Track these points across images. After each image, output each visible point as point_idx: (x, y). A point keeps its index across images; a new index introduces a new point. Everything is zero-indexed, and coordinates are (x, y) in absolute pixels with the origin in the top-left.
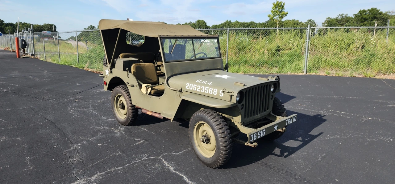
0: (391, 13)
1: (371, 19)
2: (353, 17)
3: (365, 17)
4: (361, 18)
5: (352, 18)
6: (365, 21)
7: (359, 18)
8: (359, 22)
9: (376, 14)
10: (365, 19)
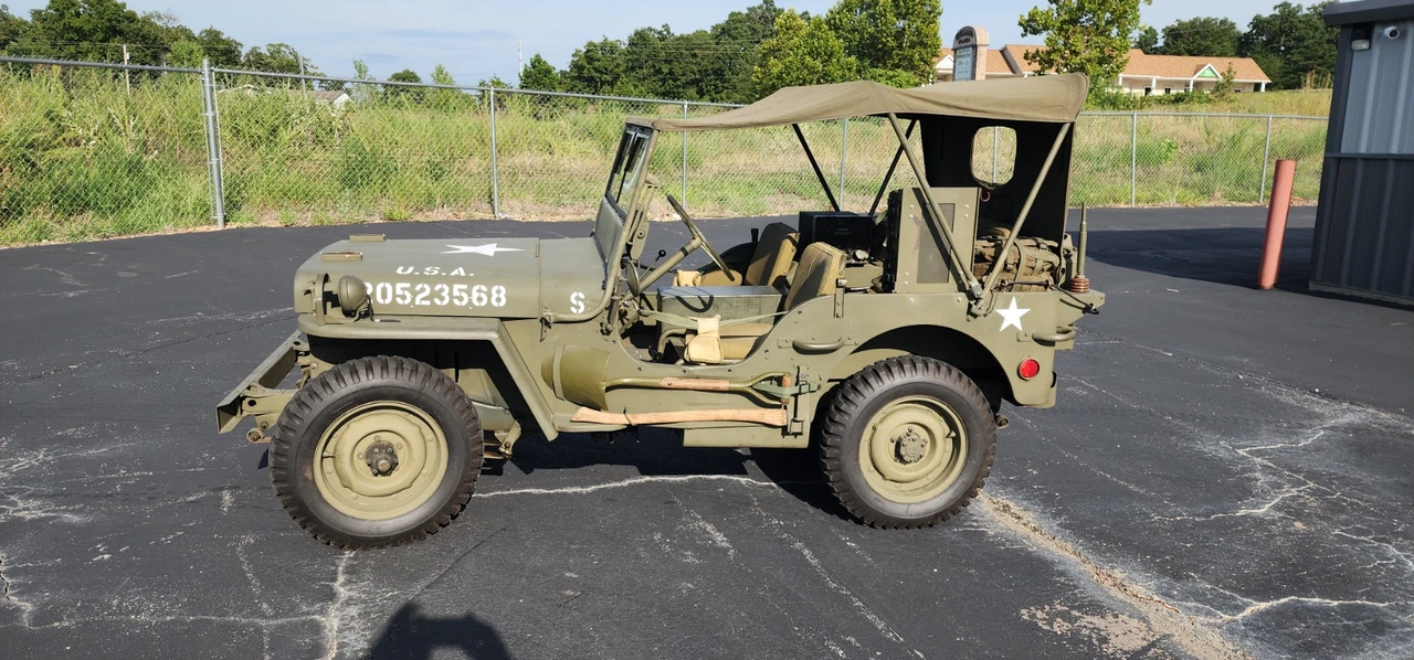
0: (165, 20)
1: (100, 35)
2: (28, 18)
3: (76, 23)
4: (65, 29)
5: (25, 23)
6: (79, 40)
7: (59, 26)
8: (60, 42)
9: (116, 20)
10: (82, 35)
